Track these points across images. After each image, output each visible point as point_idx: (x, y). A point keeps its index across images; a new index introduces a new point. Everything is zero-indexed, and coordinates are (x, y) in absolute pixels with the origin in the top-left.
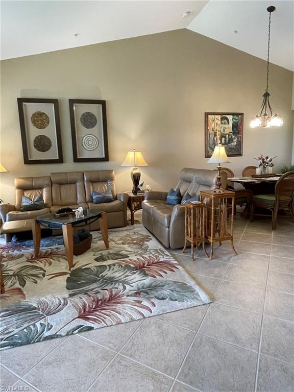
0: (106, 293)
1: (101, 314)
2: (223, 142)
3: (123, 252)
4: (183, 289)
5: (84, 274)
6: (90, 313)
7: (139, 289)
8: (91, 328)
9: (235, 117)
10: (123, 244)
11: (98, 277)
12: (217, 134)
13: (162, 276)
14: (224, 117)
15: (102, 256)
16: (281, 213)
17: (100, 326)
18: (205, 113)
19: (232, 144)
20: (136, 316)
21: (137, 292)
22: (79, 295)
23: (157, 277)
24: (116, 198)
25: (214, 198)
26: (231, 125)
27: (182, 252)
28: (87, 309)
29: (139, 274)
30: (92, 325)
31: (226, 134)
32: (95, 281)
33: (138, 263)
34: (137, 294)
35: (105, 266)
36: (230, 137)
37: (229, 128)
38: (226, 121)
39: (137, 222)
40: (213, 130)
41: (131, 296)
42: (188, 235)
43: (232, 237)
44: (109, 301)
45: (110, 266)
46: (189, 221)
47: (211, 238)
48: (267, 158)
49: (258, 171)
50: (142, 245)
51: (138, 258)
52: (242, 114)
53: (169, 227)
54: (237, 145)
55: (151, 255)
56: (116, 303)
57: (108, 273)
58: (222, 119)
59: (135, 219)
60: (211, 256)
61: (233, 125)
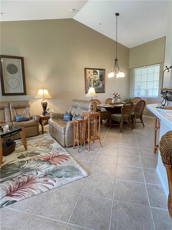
0: (25, 178)
1: (22, 191)
2: (95, 85)
3: (37, 152)
4: (73, 170)
5: (10, 167)
6: (14, 192)
7: (46, 173)
8: (14, 202)
9: (101, 71)
10: (36, 146)
11: (20, 168)
12: (92, 80)
13: (60, 164)
15: (23, 155)
16: (125, 123)
17: (21, 199)
18: (85, 68)
19: (100, 86)
20: (44, 190)
21: (45, 175)
22: (7, 182)
23: (58, 165)
24: (32, 118)
25: (89, 117)
26: (99, 76)
27: (73, 148)
28: (12, 190)
29: (47, 164)
30: (16, 199)
31: (97, 81)
32: (18, 171)
33: (46, 158)
34: (45, 176)
35: (25, 161)
36: (98, 82)
37: (97, 77)
38: (96, 73)
39: (46, 132)
40: (89, 78)
41: (42, 177)
42: (76, 138)
43: (100, 138)
44: (27, 182)
45: (28, 161)
46: (76, 130)
47: (89, 139)
48: (117, 94)
49: (113, 101)
50: (48, 146)
51: (46, 155)
52: (104, 70)
53: (65, 135)
54: (102, 87)
55: (54, 152)
56: (31, 183)
57: (26, 166)
58: (94, 72)
59: (44, 130)
60: (88, 149)
61: (100, 76)
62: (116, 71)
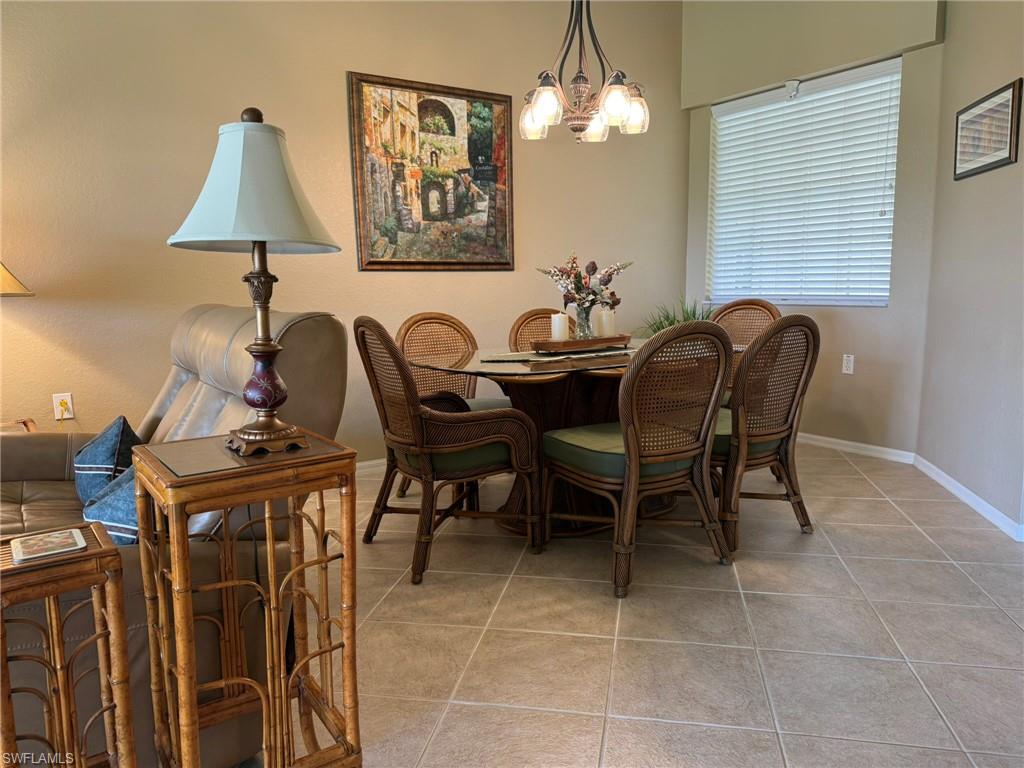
2: (434, 208)
9: (479, 108)
12: (407, 172)
14: (432, 102)
18: (351, 75)
19: (473, 217)
26: (461, 140)
31: (446, 176)
36: (462, 189)
37: (455, 151)
38: (440, 120)
40: (387, 154)
48: (593, 269)
52: (506, 100)
54: (489, 225)
58: (424, 108)
61: (471, 140)
62: (580, 78)
